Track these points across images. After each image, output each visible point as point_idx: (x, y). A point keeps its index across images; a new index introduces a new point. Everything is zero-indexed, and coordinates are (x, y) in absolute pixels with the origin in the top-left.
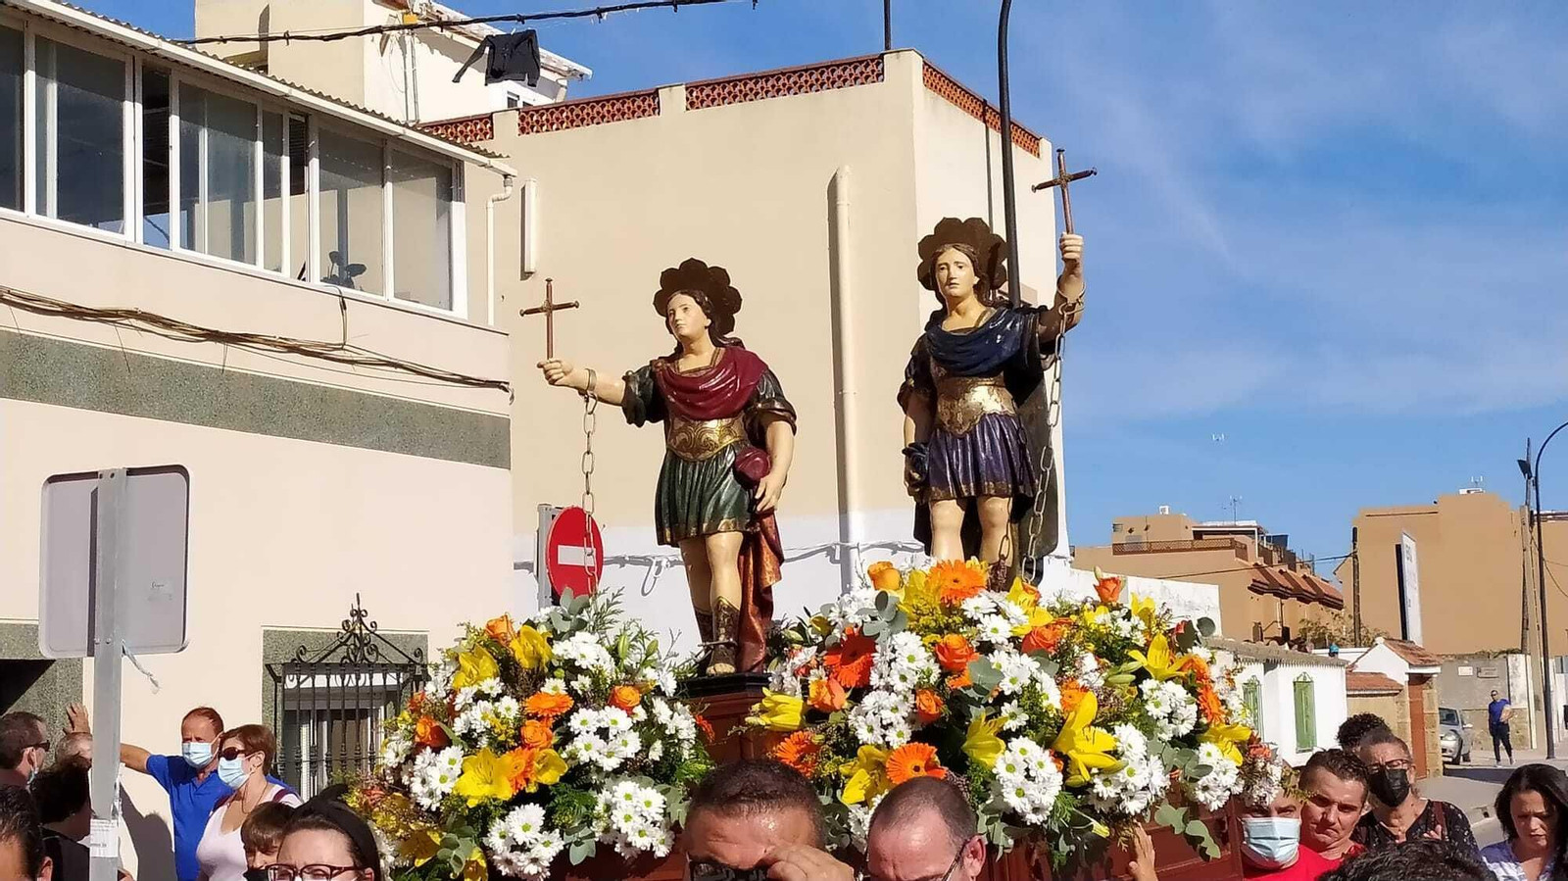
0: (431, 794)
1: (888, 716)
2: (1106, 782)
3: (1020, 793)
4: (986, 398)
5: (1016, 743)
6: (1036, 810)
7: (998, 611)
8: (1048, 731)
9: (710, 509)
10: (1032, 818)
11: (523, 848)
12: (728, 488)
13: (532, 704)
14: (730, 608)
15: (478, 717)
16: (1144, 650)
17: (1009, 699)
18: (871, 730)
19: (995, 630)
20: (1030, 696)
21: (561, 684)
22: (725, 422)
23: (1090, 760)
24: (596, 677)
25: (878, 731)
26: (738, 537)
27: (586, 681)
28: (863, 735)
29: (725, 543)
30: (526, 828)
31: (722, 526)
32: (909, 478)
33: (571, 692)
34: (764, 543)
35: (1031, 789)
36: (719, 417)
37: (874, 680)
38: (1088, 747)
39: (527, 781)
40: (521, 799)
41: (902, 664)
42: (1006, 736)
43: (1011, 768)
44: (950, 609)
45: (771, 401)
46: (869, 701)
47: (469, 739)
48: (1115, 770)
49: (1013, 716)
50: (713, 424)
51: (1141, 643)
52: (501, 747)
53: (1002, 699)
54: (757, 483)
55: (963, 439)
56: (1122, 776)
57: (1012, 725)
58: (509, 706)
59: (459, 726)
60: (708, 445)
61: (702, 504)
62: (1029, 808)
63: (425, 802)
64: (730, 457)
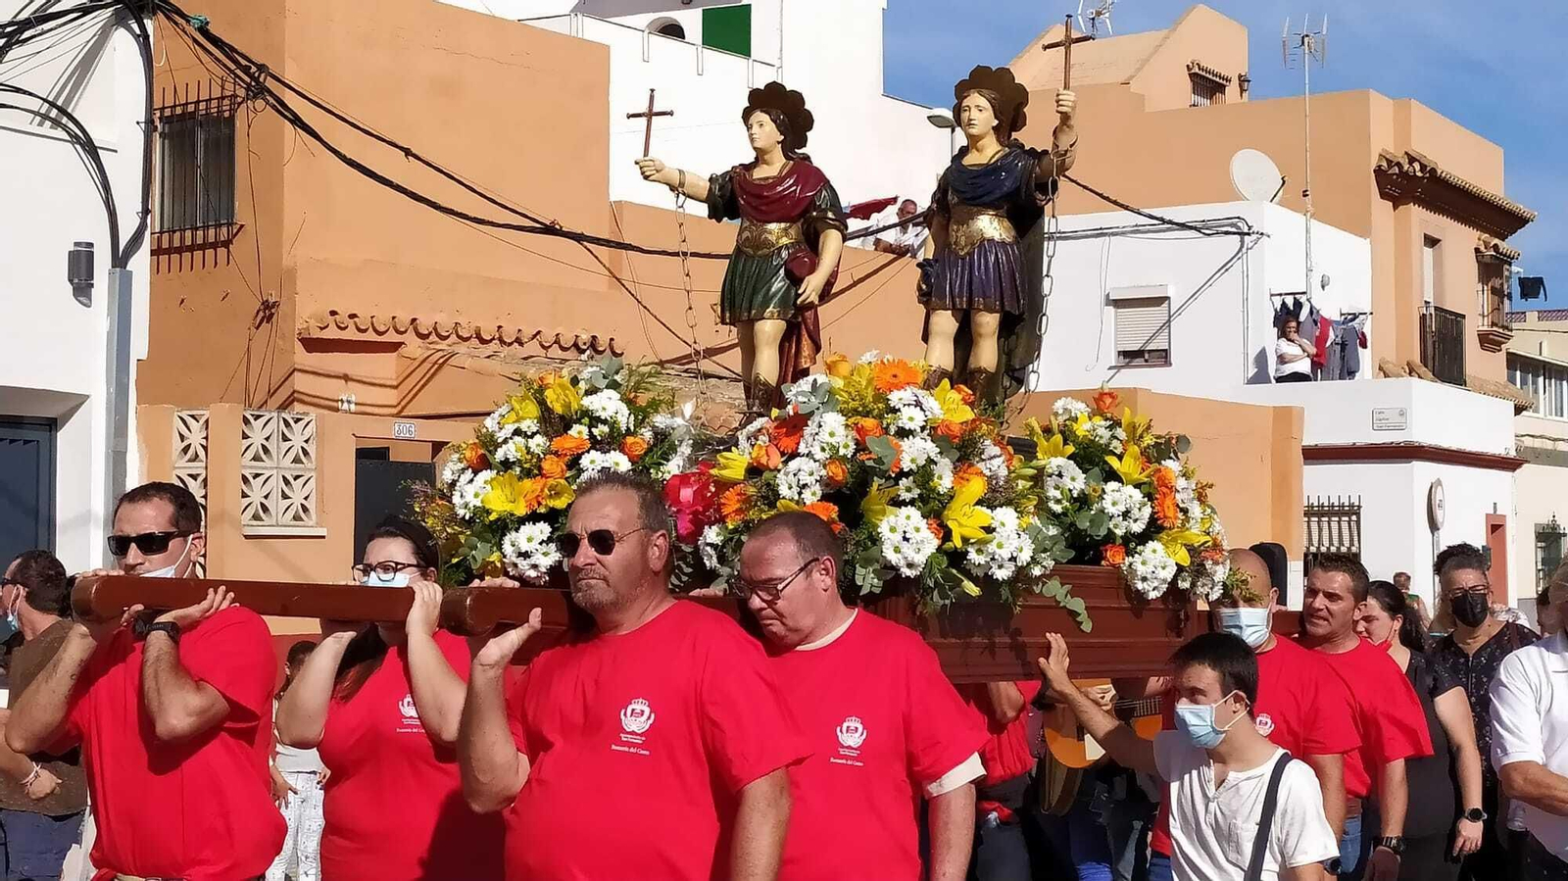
0: (466, 506)
1: (805, 478)
2: (979, 551)
3: (897, 550)
4: (990, 226)
5: (905, 511)
6: (910, 566)
7: (918, 404)
8: (934, 506)
9: (760, 297)
10: (906, 572)
11: (526, 555)
12: (778, 284)
13: (558, 443)
14: (766, 384)
15: (511, 450)
16: (1120, 457)
17: (907, 475)
18: (790, 488)
19: (911, 419)
20: (924, 474)
21: (585, 430)
22: (783, 225)
23: (967, 532)
24: (612, 424)
25: (796, 489)
26: (781, 325)
27: (606, 429)
28: (784, 491)
29: (770, 329)
30: (530, 540)
31: (767, 314)
32: (920, 289)
33: (592, 436)
34: (804, 332)
35: (905, 547)
36: (779, 221)
37: (802, 449)
38: (966, 520)
39: (539, 504)
40: (534, 517)
41: (824, 436)
42: (897, 503)
43: (893, 530)
44: (881, 397)
45: (825, 211)
46: (794, 465)
47: (506, 465)
48: (986, 542)
49: (908, 490)
50: (773, 226)
51: (1118, 452)
52: (527, 474)
53: (902, 474)
54: (801, 281)
55: (963, 259)
56: (992, 547)
57: (906, 496)
58: (538, 443)
59: (500, 455)
60: (767, 244)
61: (755, 292)
62: (902, 563)
63: (461, 512)
64: (784, 254)
